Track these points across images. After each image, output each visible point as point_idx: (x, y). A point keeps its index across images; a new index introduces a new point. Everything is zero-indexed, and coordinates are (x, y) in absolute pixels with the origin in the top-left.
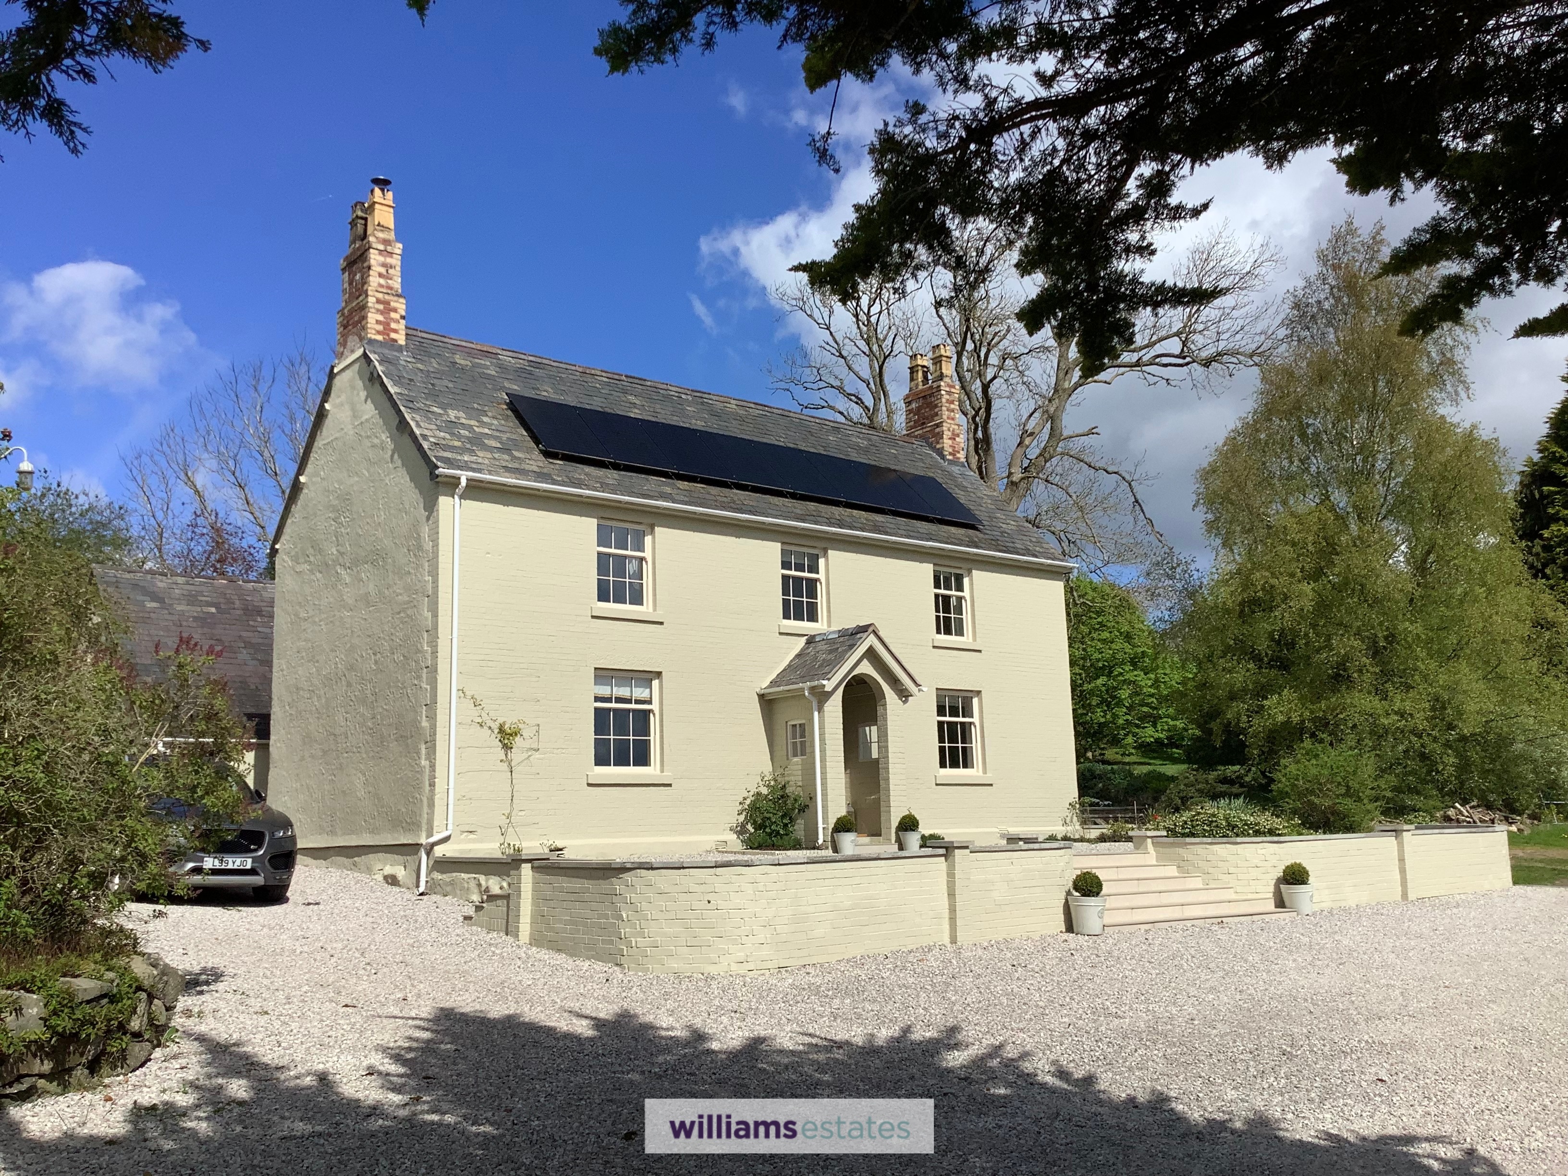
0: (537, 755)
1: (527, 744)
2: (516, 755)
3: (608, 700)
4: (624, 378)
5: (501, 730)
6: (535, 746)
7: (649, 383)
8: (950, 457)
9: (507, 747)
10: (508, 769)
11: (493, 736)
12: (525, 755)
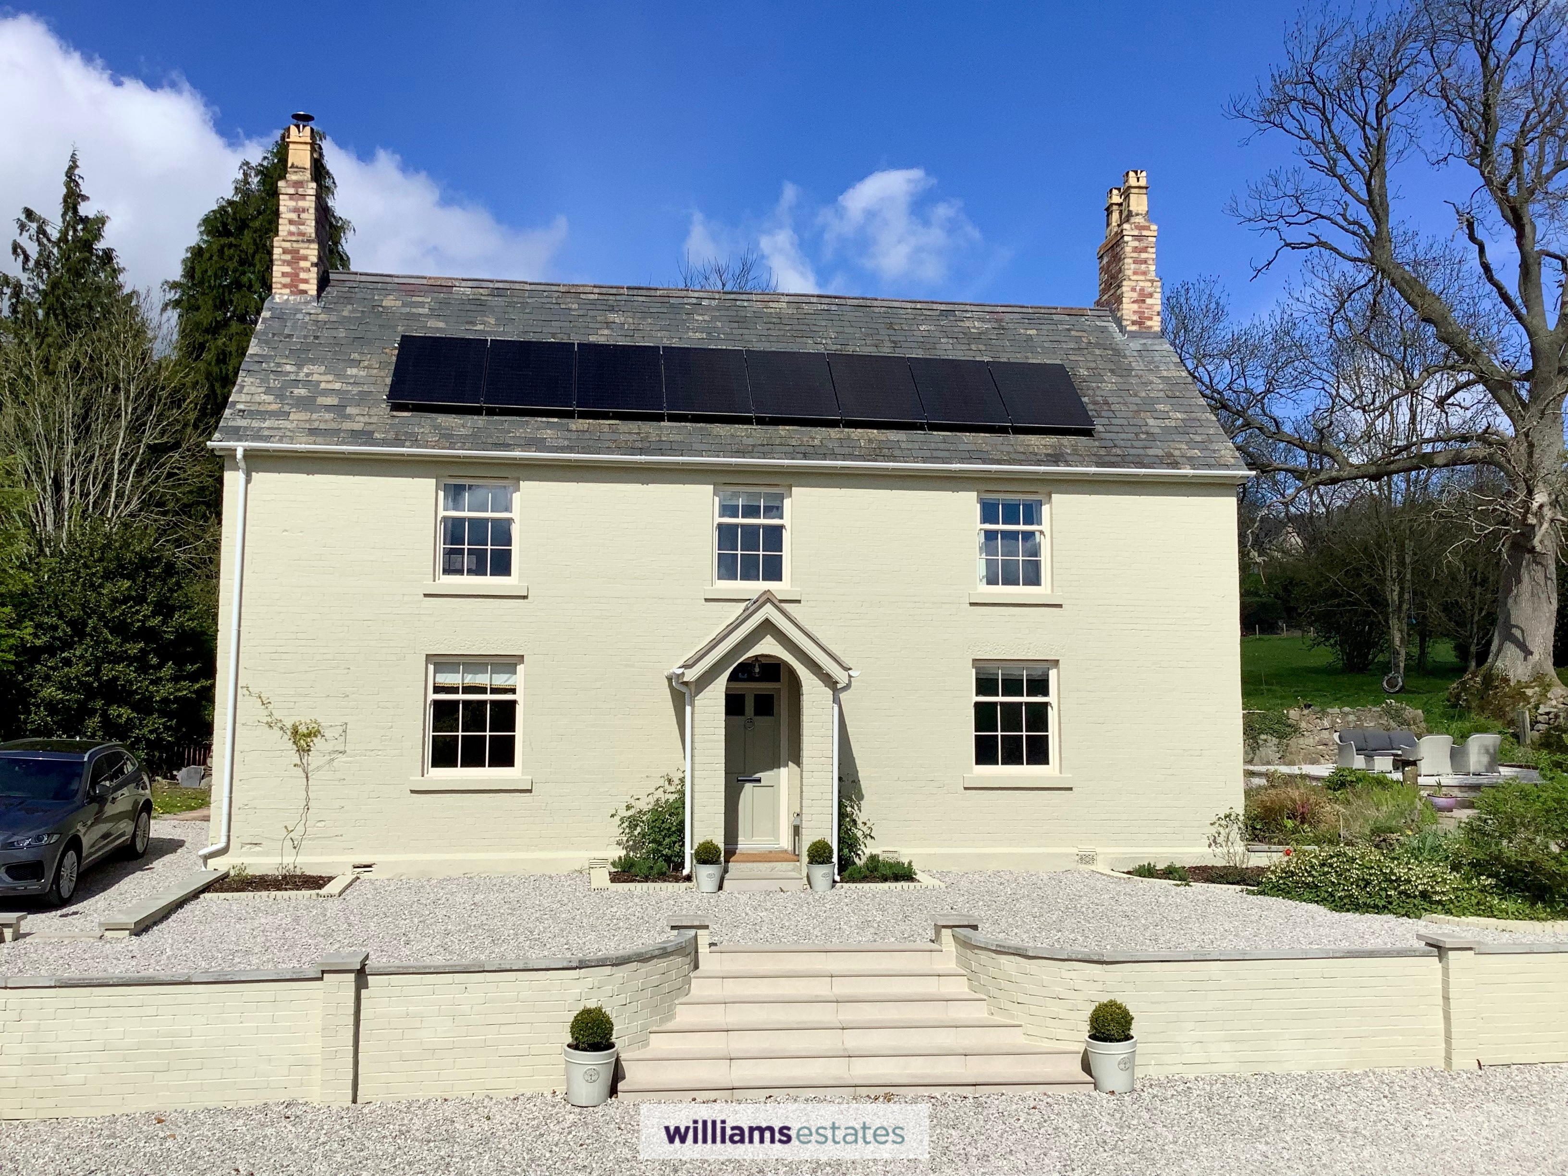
0: (342, 758)
1: (330, 746)
2: (314, 759)
3: (454, 690)
4: (625, 291)
5: (295, 732)
6: (342, 749)
7: (659, 293)
8: (1135, 328)
9: (304, 751)
10: (304, 775)
11: (286, 737)
12: (328, 758)
